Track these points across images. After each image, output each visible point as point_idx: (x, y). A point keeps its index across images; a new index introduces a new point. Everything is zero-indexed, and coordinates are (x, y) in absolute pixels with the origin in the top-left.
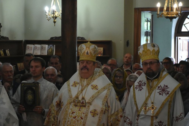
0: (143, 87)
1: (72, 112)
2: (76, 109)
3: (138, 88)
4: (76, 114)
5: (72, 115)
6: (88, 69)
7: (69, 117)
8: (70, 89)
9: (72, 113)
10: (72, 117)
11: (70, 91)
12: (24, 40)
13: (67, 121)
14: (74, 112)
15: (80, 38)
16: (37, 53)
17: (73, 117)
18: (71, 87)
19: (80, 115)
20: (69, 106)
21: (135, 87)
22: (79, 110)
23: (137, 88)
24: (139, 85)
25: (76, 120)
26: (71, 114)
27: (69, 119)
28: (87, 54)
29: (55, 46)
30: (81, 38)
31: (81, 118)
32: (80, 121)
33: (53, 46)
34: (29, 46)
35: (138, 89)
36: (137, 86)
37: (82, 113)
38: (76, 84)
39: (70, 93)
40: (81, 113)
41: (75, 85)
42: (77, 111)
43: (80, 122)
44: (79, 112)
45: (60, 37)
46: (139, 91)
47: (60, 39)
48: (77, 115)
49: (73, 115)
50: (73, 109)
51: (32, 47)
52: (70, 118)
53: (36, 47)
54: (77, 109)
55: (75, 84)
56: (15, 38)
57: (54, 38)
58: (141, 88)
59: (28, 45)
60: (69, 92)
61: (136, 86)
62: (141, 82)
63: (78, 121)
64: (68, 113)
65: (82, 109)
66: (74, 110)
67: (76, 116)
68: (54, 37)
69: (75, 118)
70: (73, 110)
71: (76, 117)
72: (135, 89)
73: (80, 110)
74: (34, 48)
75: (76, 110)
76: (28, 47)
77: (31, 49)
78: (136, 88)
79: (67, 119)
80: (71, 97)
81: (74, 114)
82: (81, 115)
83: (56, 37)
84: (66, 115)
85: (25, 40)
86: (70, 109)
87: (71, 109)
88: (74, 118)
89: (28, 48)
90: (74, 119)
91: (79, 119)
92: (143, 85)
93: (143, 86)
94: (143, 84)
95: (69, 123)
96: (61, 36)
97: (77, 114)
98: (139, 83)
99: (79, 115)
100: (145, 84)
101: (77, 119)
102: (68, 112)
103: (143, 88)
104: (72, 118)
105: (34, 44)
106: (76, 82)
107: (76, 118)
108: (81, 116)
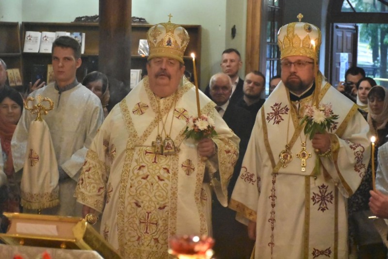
0: (284, 116)
1: (138, 167)
2: (147, 159)
3: (273, 118)
4: (149, 171)
5: (138, 173)
6: (169, 77)
7: (132, 177)
8: (130, 118)
9: (140, 169)
10: (140, 176)
11: (129, 123)
12: (20, 23)
13: (129, 186)
14: (143, 166)
15: (136, 20)
16: (47, 50)
17: (142, 176)
18: (132, 115)
19: (157, 171)
20: (132, 155)
21: (266, 118)
22: (153, 161)
23: (271, 118)
24: (273, 112)
25: (148, 184)
26: (136, 172)
27: (132, 180)
28: (168, 45)
29: (84, 34)
30: (138, 20)
31: (159, 178)
32: (157, 184)
33: (81, 35)
34: (31, 35)
35: (272, 121)
36: (271, 115)
37: (160, 169)
38: (143, 109)
39: (131, 127)
40: (158, 168)
41: (141, 111)
42: (149, 164)
43: (158, 187)
44: (155, 165)
45: (95, 17)
46: (274, 124)
47: (94, 21)
48: (150, 173)
49: (141, 173)
50: (141, 160)
51: (37, 37)
52: (136, 178)
53: (45, 37)
54: (149, 158)
55: (140, 109)
56: (2, 17)
57: (83, 19)
58: (279, 118)
59: (28, 33)
60: (129, 125)
61: (268, 114)
62: (278, 107)
63: (152, 184)
64: (131, 169)
65: (160, 160)
66: (143, 162)
67: (148, 173)
68: (83, 17)
69: (146, 178)
70: (141, 162)
71: (147, 176)
72: (267, 121)
73: (155, 162)
74: (42, 38)
75: (148, 162)
76: (29, 36)
77: (36, 42)
78: (268, 118)
79: (130, 181)
80: (135, 136)
81: (143, 171)
82: (159, 172)
83: (87, 17)
84: (126, 173)
85: (23, 23)
86: (134, 160)
87: (136, 161)
88: (143, 178)
89: (29, 38)
90: (144, 181)
91: (154, 181)
92: (284, 112)
93: (282, 114)
94: (283, 110)
95: (133, 189)
96: (98, 14)
97: (151, 171)
98: (275, 108)
99: (154, 173)
100: (287, 110)
101: (151, 181)
102: (130, 167)
103: (283, 118)
104: (140, 178)
105: (41, 32)
106: (141, 103)
107: (148, 179)
108: (158, 174)
